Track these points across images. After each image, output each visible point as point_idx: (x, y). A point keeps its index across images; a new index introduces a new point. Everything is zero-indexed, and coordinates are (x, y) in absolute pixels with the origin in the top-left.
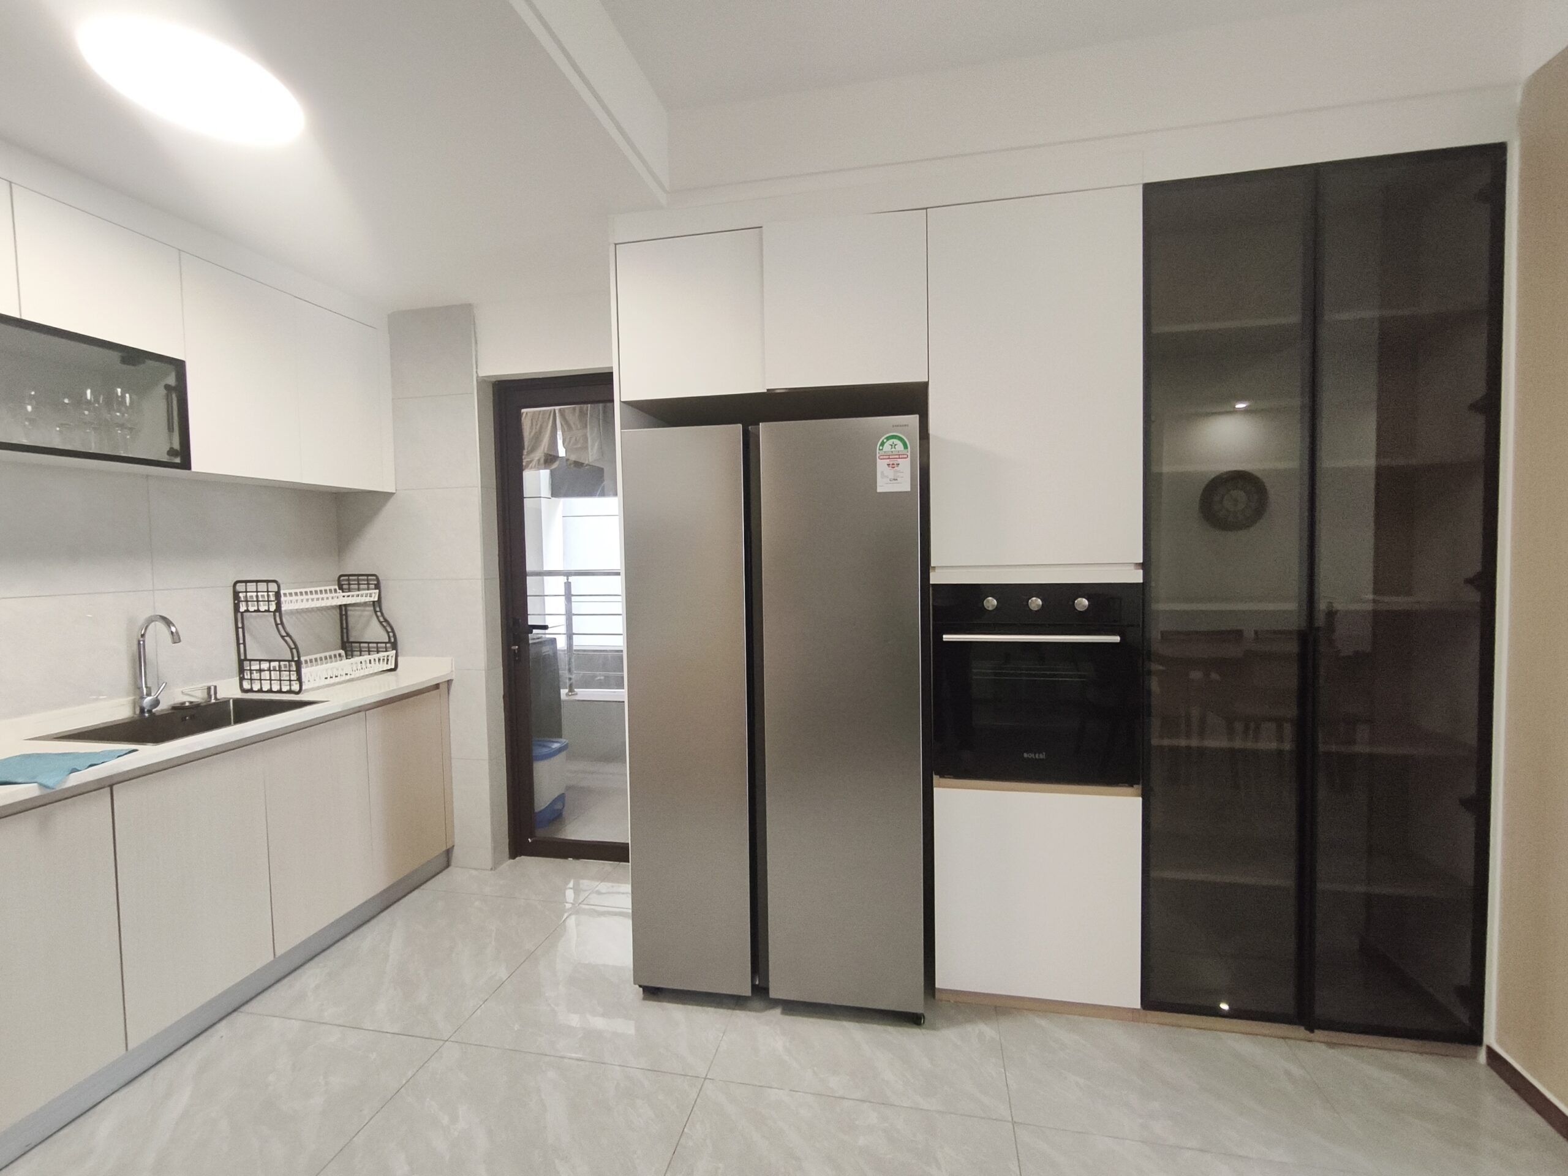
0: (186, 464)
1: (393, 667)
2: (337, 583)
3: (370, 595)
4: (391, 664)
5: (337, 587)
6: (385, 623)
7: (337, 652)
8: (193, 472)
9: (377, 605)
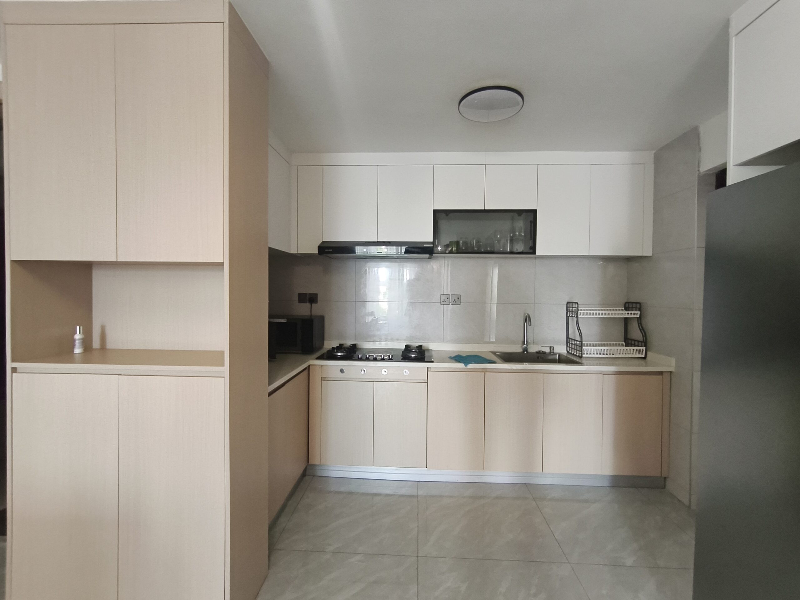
0: (534, 252)
1: (643, 356)
2: (624, 306)
3: (637, 314)
4: (642, 354)
5: (623, 308)
6: (642, 330)
7: (621, 343)
8: (537, 255)
9: (639, 319)
